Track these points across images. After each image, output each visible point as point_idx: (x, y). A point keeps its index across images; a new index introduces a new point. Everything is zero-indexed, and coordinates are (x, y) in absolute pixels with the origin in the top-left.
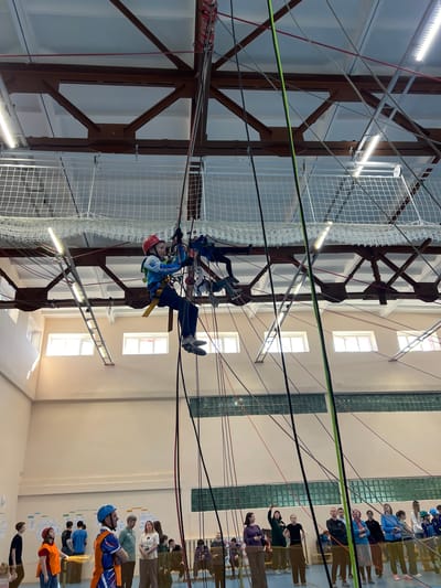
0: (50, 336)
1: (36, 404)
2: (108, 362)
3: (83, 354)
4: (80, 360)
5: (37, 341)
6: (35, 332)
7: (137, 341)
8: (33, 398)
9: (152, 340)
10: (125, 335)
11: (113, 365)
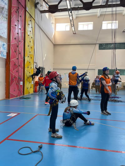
0: (57, 24)
1: (55, 45)
2: (74, 32)
3: (66, 30)
4: (65, 32)
5: (53, 26)
6: (52, 23)
7: (82, 25)
8: (54, 44)
9: (88, 25)
10: (79, 23)
11: (76, 33)
